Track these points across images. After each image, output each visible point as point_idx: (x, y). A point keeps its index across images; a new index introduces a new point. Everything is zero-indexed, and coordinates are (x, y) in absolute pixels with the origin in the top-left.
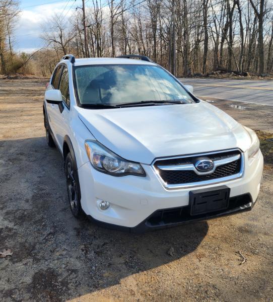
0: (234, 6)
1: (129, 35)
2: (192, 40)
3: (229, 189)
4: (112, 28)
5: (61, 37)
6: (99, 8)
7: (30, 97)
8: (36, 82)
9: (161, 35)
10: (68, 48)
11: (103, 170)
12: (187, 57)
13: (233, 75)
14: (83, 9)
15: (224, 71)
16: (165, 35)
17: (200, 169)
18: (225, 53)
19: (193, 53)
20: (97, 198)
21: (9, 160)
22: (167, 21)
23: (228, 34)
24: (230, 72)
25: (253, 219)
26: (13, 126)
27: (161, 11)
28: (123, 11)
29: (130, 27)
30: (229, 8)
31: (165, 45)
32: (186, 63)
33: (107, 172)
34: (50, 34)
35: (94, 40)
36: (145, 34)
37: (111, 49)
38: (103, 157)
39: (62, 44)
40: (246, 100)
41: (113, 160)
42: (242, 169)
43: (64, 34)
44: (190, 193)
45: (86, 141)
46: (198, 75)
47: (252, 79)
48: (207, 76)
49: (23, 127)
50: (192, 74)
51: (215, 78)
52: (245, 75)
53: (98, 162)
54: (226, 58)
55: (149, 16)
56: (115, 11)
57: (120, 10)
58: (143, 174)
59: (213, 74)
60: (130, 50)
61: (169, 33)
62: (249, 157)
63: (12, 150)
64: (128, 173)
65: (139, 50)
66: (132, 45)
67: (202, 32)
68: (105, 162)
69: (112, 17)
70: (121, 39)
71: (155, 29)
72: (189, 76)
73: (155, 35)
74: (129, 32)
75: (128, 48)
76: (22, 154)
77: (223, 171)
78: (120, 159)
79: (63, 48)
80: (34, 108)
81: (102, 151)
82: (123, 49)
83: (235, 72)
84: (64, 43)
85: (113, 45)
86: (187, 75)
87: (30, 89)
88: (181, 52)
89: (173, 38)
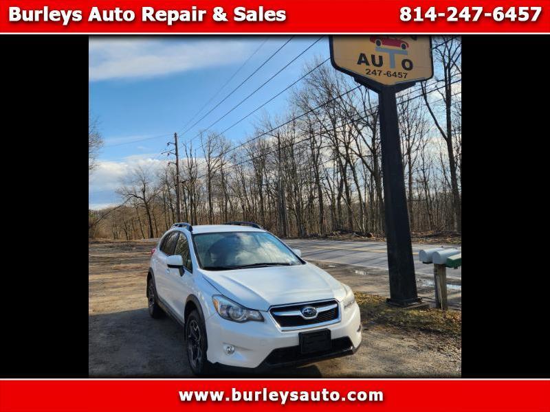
0: (346, 163)
1: (229, 191)
2: (305, 197)
3: (330, 331)
4: (210, 183)
5: (144, 192)
6: (194, 162)
7: (106, 266)
8: (111, 247)
9: (268, 191)
10: (152, 205)
11: (229, 318)
12: (300, 216)
13: (356, 236)
14: (177, 164)
15: (345, 231)
16: (273, 191)
17: (306, 314)
18: (344, 210)
19: (307, 210)
20: (225, 343)
21: (111, 333)
22: (273, 176)
23: (344, 190)
24: (352, 232)
25: (361, 369)
26: (101, 299)
27: (266, 166)
28: (222, 165)
29: (230, 181)
30: (341, 165)
31: (274, 202)
32: (300, 222)
33: (232, 320)
34: (130, 188)
35: (187, 195)
36: (249, 188)
37: (207, 205)
38: (229, 307)
39: (144, 199)
40: (371, 265)
41: (237, 310)
42: (340, 316)
43: (148, 188)
44: (300, 334)
45: (213, 296)
46: (314, 236)
47: (377, 240)
48: (325, 237)
49: (114, 300)
50: (308, 234)
51: (335, 239)
52: (369, 236)
53: (225, 312)
54: (345, 216)
55: (252, 170)
56: (213, 164)
57: (219, 163)
58: (262, 320)
59: (332, 234)
60: (232, 207)
61: (277, 189)
62: (345, 307)
63: (110, 324)
64: (250, 319)
65: (243, 207)
66: (234, 201)
67: (315, 188)
68: (231, 312)
69: (209, 171)
70: (220, 195)
71: (260, 185)
72: (305, 237)
73: (260, 191)
74: (231, 187)
75: (228, 204)
76: (123, 327)
77: (324, 317)
78: (243, 308)
79: (146, 203)
80: (117, 278)
81: (227, 302)
82: (222, 205)
83: (357, 233)
84: (147, 198)
85: (210, 200)
86: (302, 235)
87: (103, 256)
88: (293, 209)
89: (283, 194)
